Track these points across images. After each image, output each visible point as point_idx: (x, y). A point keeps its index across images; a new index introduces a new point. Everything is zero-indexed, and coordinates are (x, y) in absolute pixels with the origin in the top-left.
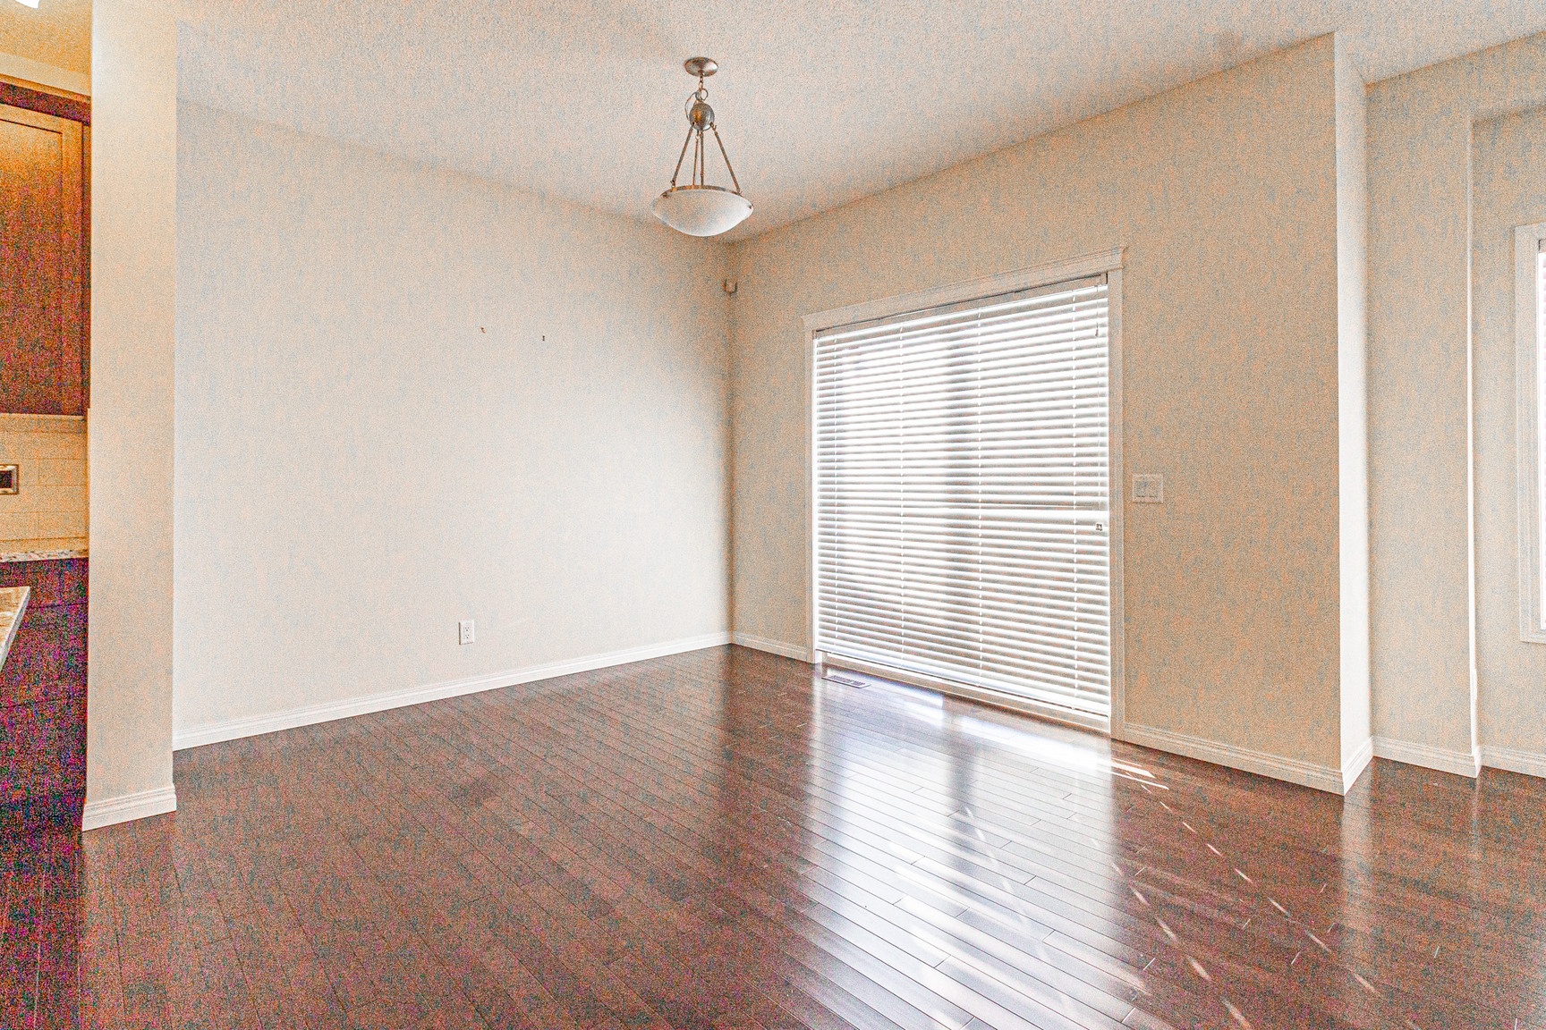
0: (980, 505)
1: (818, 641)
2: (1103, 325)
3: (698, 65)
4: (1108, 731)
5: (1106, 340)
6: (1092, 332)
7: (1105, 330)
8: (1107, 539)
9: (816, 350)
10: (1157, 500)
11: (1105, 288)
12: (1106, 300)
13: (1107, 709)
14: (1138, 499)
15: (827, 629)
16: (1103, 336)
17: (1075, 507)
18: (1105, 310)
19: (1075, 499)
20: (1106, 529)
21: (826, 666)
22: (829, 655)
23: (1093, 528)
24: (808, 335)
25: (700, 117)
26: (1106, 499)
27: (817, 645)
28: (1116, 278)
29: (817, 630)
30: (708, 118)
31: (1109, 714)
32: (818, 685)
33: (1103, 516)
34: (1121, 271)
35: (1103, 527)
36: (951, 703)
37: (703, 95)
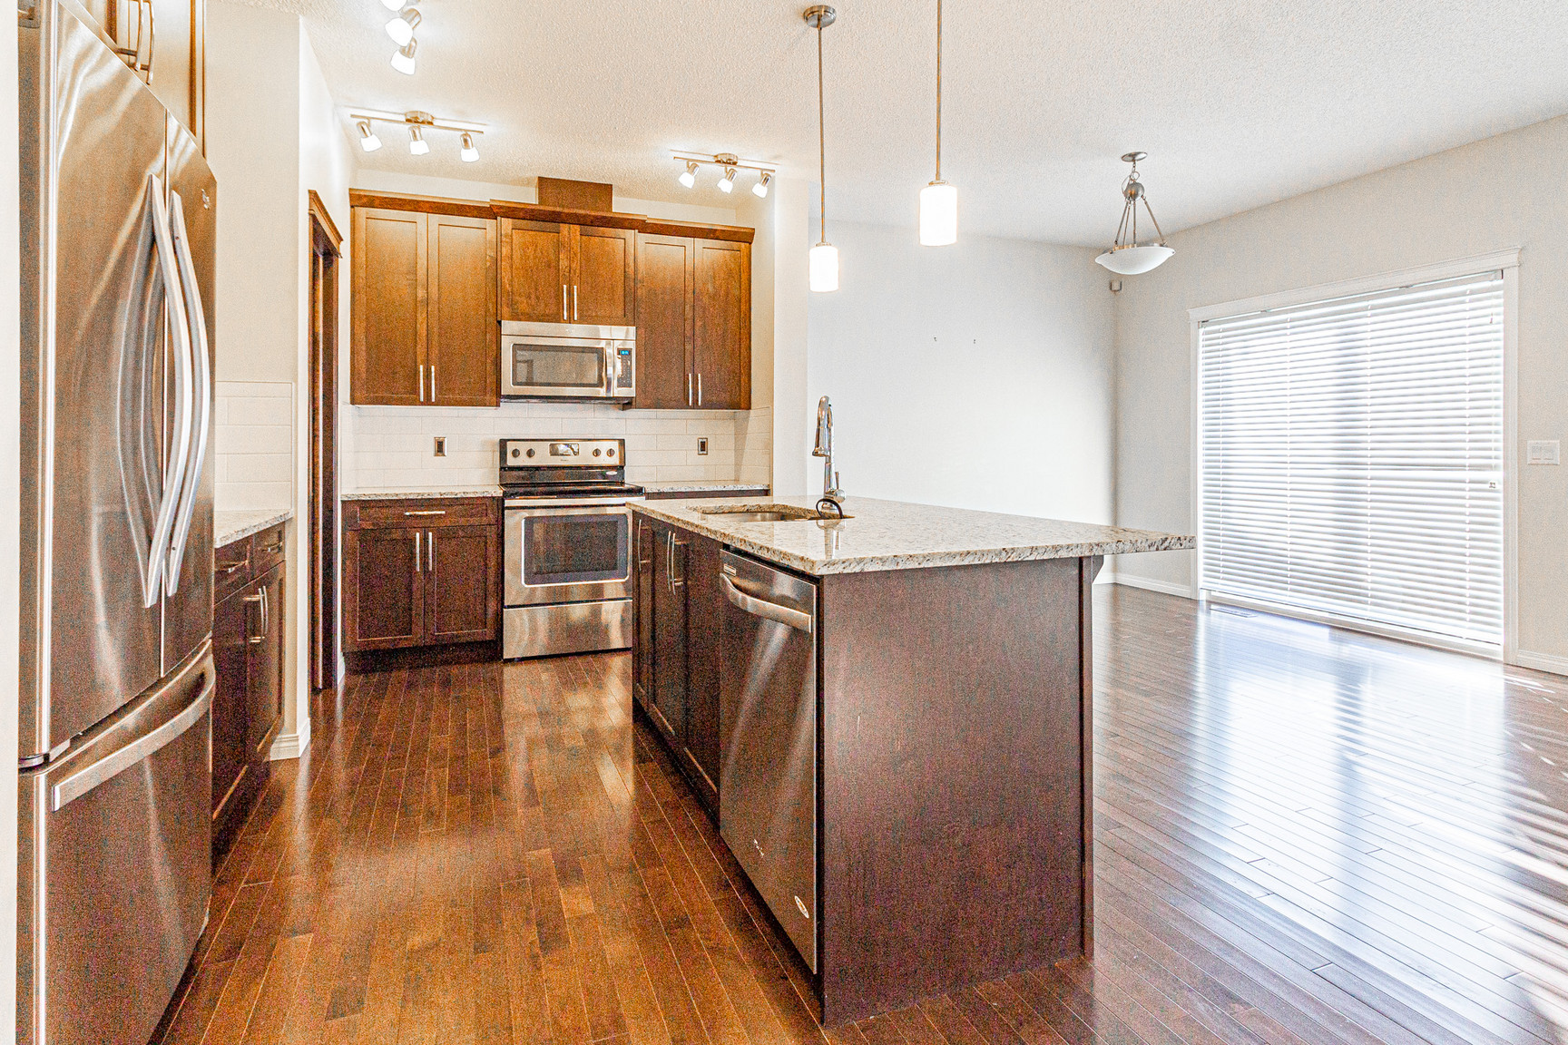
0: (1369, 467)
1: (1202, 581)
2: (1498, 314)
3: (1133, 157)
4: (1502, 659)
5: (1501, 327)
6: (1487, 320)
7: (1501, 318)
8: (1501, 495)
9: (1201, 337)
10: (1554, 462)
11: (1501, 282)
12: (1501, 292)
13: (1500, 639)
14: (1534, 462)
15: (1212, 570)
16: (1499, 323)
17: (1467, 468)
18: (1501, 301)
19: (1467, 462)
20: (1500, 487)
21: (1210, 602)
22: (1213, 593)
23: (1487, 486)
24: (1193, 326)
25: (1133, 192)
26: (1500, 462)
27: (1201, 584)
28: (1512, 275)
29: (1201, 572)
30: (1140, 193)
31: (1502, 643)
32: (1202, 618)
33: (1497, 476)
34: (1517, 268)
35: (1496, 485)
36: (1338, 633)
37: (1136, 175)
